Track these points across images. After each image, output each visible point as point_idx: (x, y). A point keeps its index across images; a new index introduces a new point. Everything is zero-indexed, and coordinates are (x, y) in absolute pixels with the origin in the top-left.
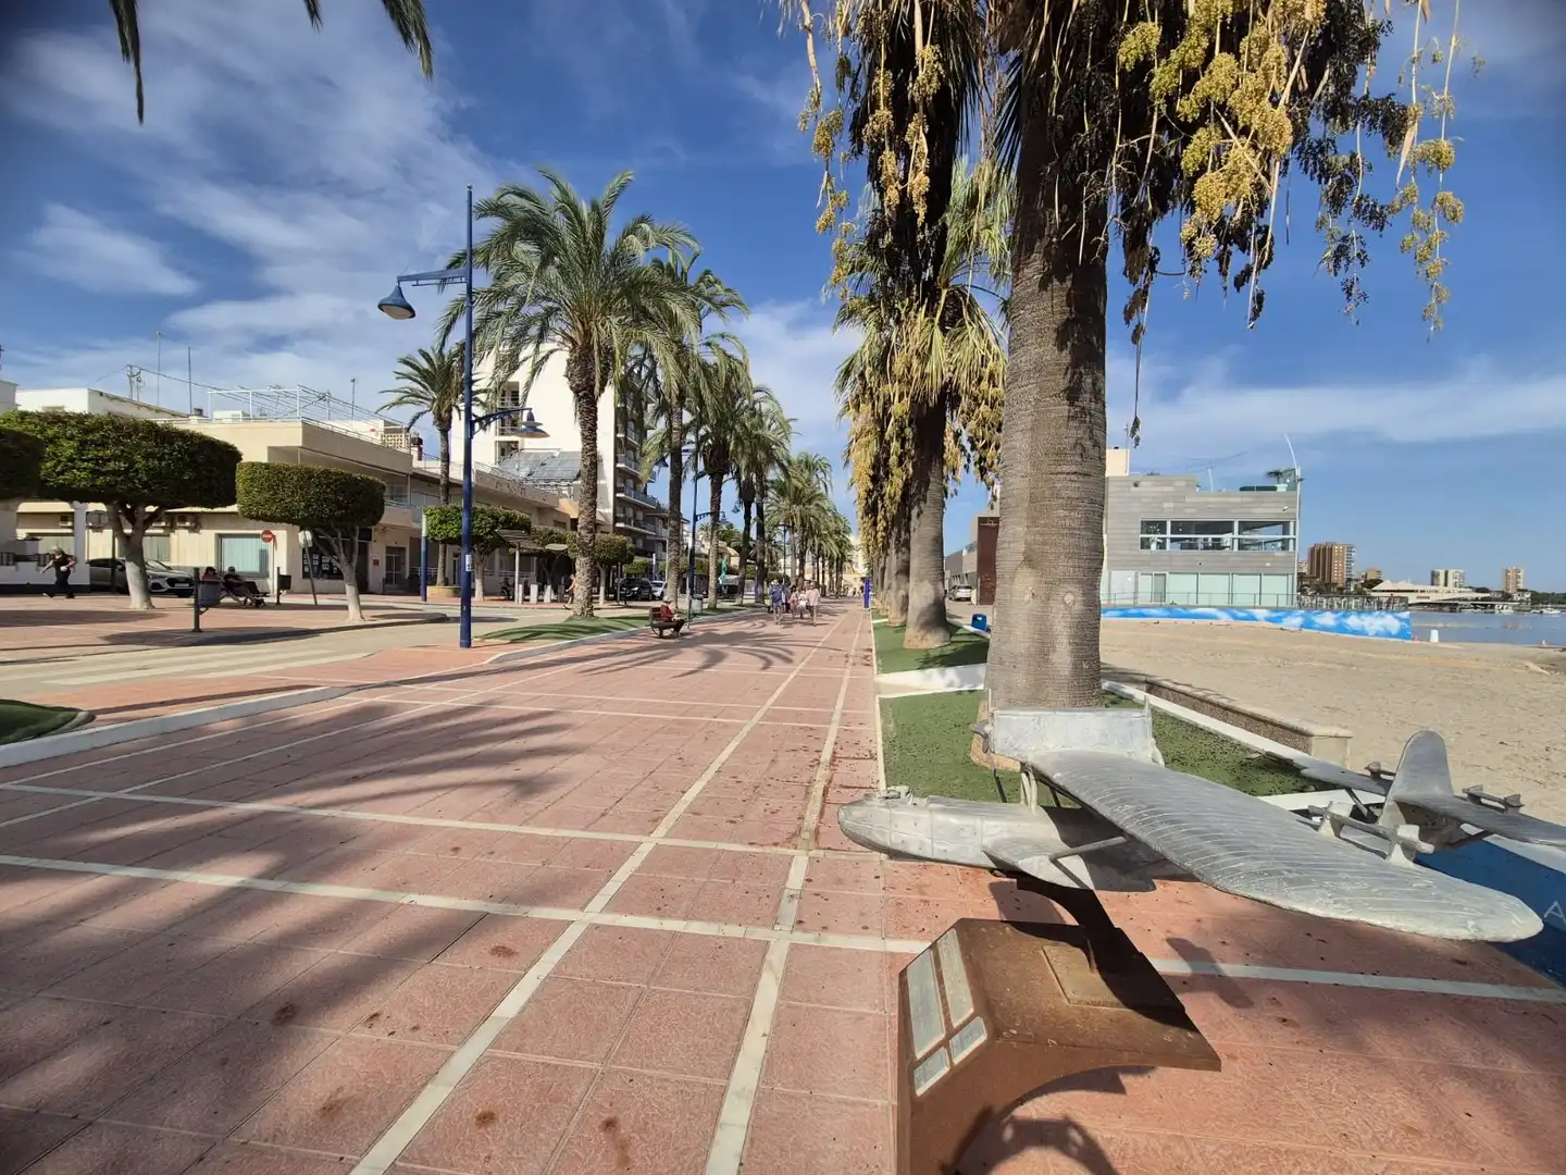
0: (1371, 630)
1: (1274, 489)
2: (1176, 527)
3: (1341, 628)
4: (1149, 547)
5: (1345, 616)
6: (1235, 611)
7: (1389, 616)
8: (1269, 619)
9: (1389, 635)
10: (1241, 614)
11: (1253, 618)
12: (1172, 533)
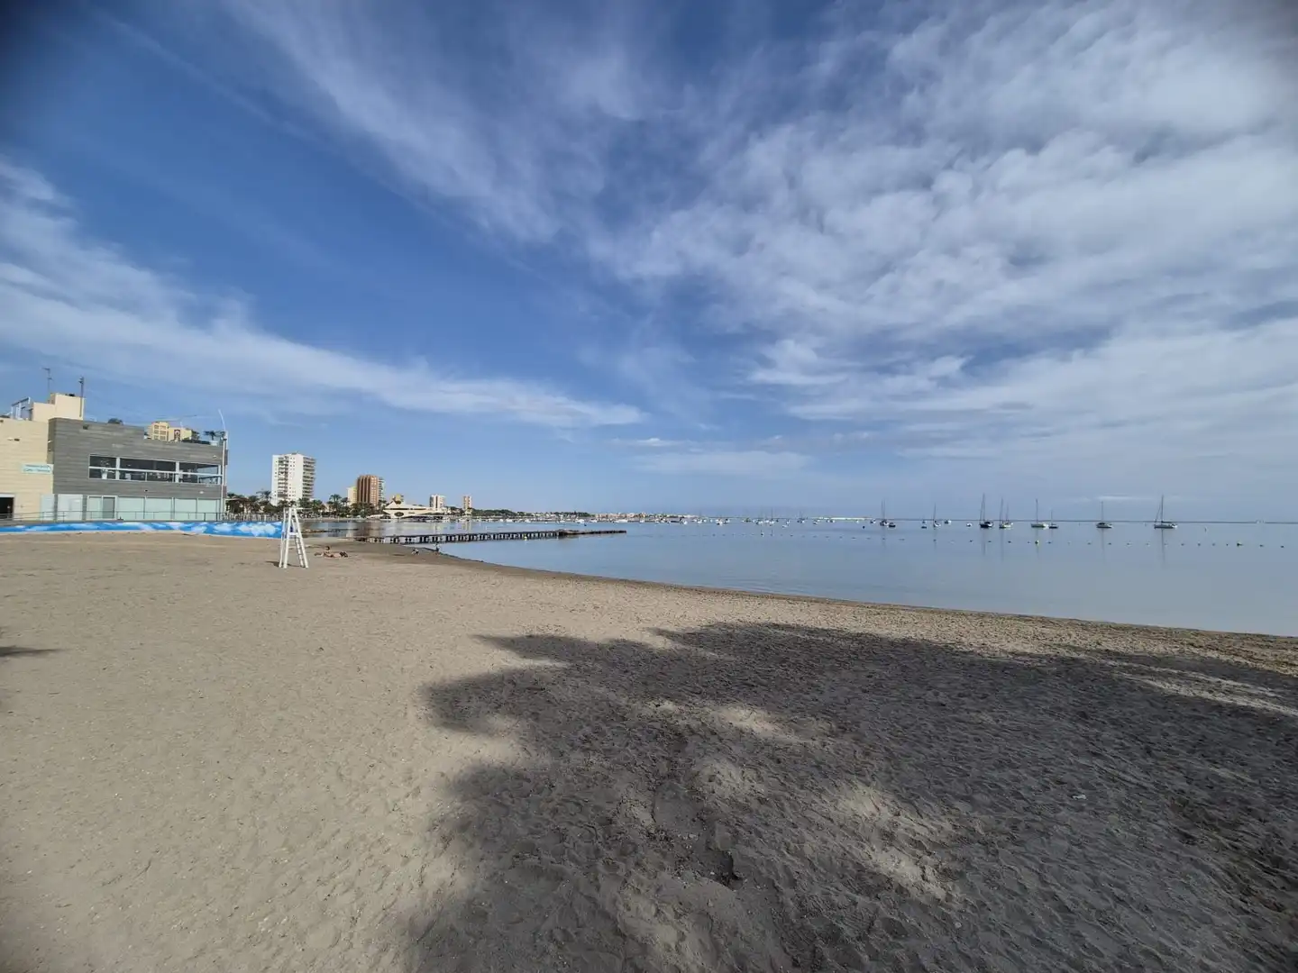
0: (256, 533)
1: (208, 443)
2: (125, 463)
3: (234, 533)
4: (100, 477)
5: (238, 525)
6: (155, 524)
7: (269, 525)
8: (181, 529)
9: (269, 536)
10: (161, 526)
11: (170, 528)
12: (121, 467)
